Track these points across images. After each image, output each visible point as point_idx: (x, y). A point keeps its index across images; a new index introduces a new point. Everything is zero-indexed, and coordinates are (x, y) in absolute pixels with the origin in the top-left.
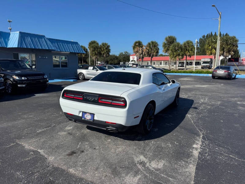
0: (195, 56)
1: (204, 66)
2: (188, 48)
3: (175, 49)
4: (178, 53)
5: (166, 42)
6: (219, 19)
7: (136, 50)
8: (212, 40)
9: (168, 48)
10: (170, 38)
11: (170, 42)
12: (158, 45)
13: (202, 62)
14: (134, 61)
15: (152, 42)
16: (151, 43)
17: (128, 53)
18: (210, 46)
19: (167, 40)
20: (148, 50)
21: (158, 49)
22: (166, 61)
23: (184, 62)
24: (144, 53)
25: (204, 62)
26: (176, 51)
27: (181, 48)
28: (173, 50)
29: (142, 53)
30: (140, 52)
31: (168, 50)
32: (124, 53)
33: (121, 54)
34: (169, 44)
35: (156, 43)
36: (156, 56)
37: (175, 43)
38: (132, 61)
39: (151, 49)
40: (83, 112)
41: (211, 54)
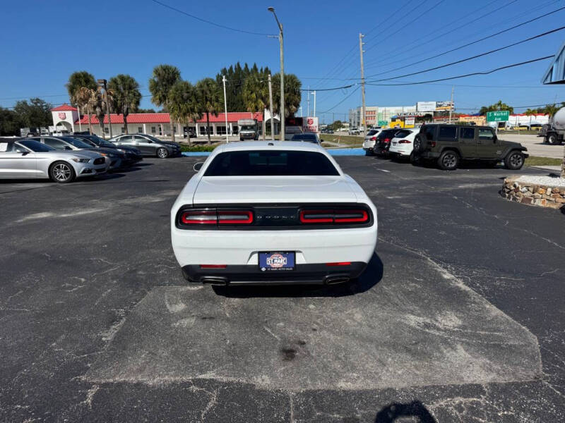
0: (226, 113)
1: (245, 135)
2: (209, 95)
3: (182, 97)
4: (189, 106)
5: (156, 79)
6: (280, 39)
7: (79, 95)
8: (254, 80)
9: (165, 94)
10: (164, 70)
11: (168, 81)
12: (137, 85)
13: (240, 128)
14: (67, 124)
15: (122, 78)
16: (119, 81)
17: (42, 102)
18: (252, 93)
19: (159, 75)
20: (114, 97)
21: (140, 95)
22: (153, 125)
23: (195, 128)
24: (103, 103)
25: (244, 128)
26: (184, 101)
27: (195, 95)
28: (178, 100)
29: (99, 105)
30: (93, 100)
31: (165, 97)
32: (30, 103)
33: (22, 107)
34: (166, 85)
35: (132, 81)
36: (137, 111)
37: (178, 84)
38: (59, 124)
39: (122, 94)
40: (260, 253)
41: (257, 109)
